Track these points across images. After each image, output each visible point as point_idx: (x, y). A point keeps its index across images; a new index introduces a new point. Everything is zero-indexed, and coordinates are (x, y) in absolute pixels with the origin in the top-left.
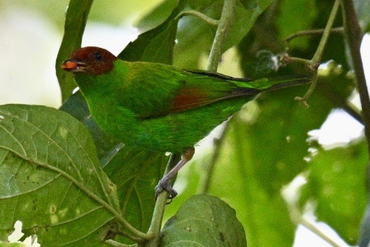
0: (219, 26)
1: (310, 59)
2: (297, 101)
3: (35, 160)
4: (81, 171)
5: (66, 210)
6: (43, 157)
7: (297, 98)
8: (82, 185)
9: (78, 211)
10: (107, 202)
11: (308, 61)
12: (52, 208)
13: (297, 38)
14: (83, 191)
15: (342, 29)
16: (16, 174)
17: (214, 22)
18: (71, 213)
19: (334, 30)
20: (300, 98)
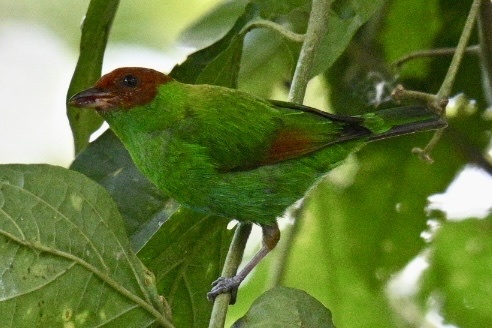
0: (305, 44)
1: (435, 92)
2: (416, 154)
3: (38, 244)
4: (104, 256)
5: (85, 314)
6: (48, 240)
7: (414, 150)
8: (106, 277)
9: (103, 315)
10: (144, 299)
11: (432, 96)
12: (65, 312)
13: (412, 62)
14: (108, 285)
15: (476, 48)
16: (12, 267)
17: (297, 37)
18: (94, 317)
19: (470, 49)
20: (419, 150)
